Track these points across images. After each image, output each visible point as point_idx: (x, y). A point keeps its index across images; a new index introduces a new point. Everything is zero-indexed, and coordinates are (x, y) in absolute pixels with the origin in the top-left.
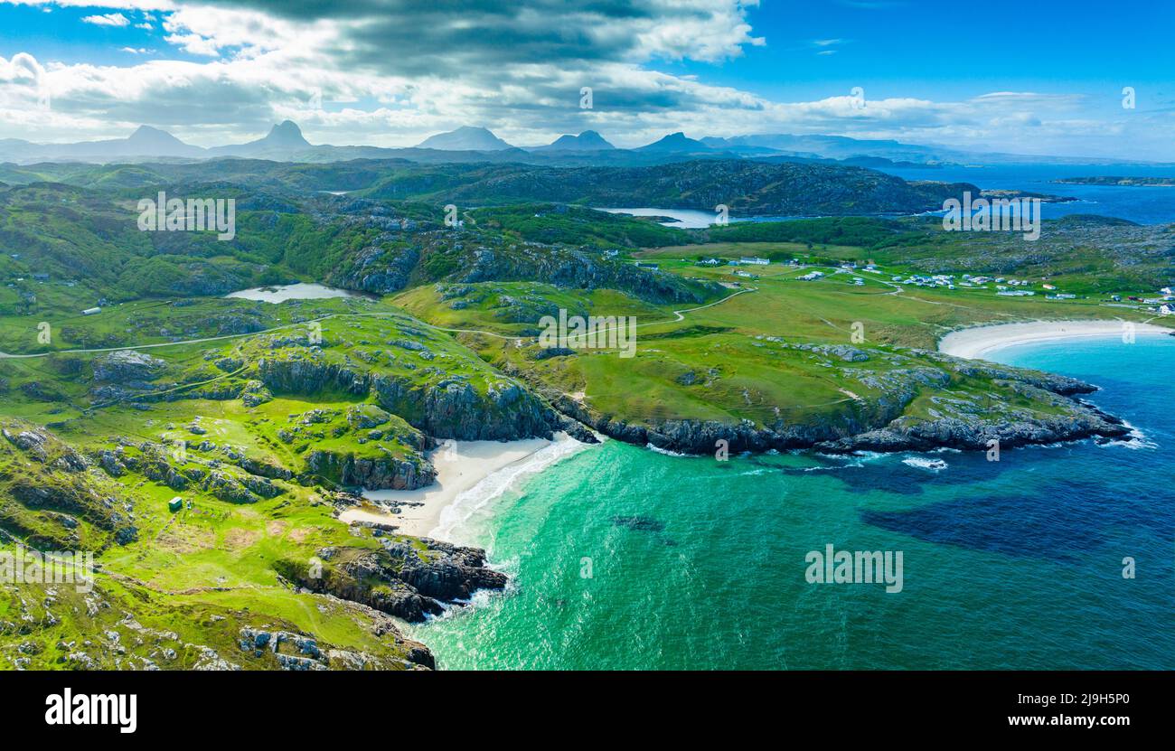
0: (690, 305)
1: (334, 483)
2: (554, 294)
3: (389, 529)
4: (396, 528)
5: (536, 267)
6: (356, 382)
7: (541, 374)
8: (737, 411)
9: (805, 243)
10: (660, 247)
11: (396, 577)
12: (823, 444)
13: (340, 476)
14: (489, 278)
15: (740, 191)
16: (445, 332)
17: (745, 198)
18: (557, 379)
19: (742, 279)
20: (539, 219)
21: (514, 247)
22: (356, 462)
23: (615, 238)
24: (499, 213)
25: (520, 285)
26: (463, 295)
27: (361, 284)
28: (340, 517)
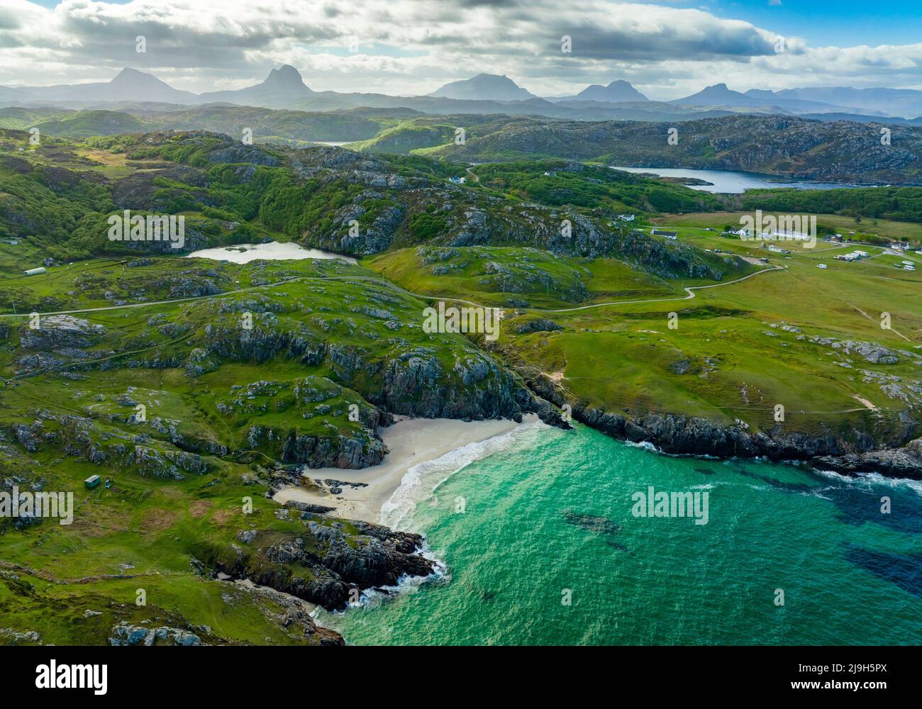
0: (704, 282)
1: (273, 461)
2: (547, 261)
3: (324, 510)
4: (333, 509)
5: (534, 232)
6: (309, 352)
7: (520, 350)
8: (731, 410)
9: (854, 216)
10: (684, 213)
11: (320, 563)
13: (280, 452)
14: (481, 241)
16: (422, 299)
17: (789, 160)
18: (537, 357)
19: (771, 255)
20: (549, 178)
21: (510, 208)
22: (297, 438)
23: (631, 202)
24: (505, 170)
25: (512, 250)
26: (446, 259)
27: (339, 244)
28: (275, 498)
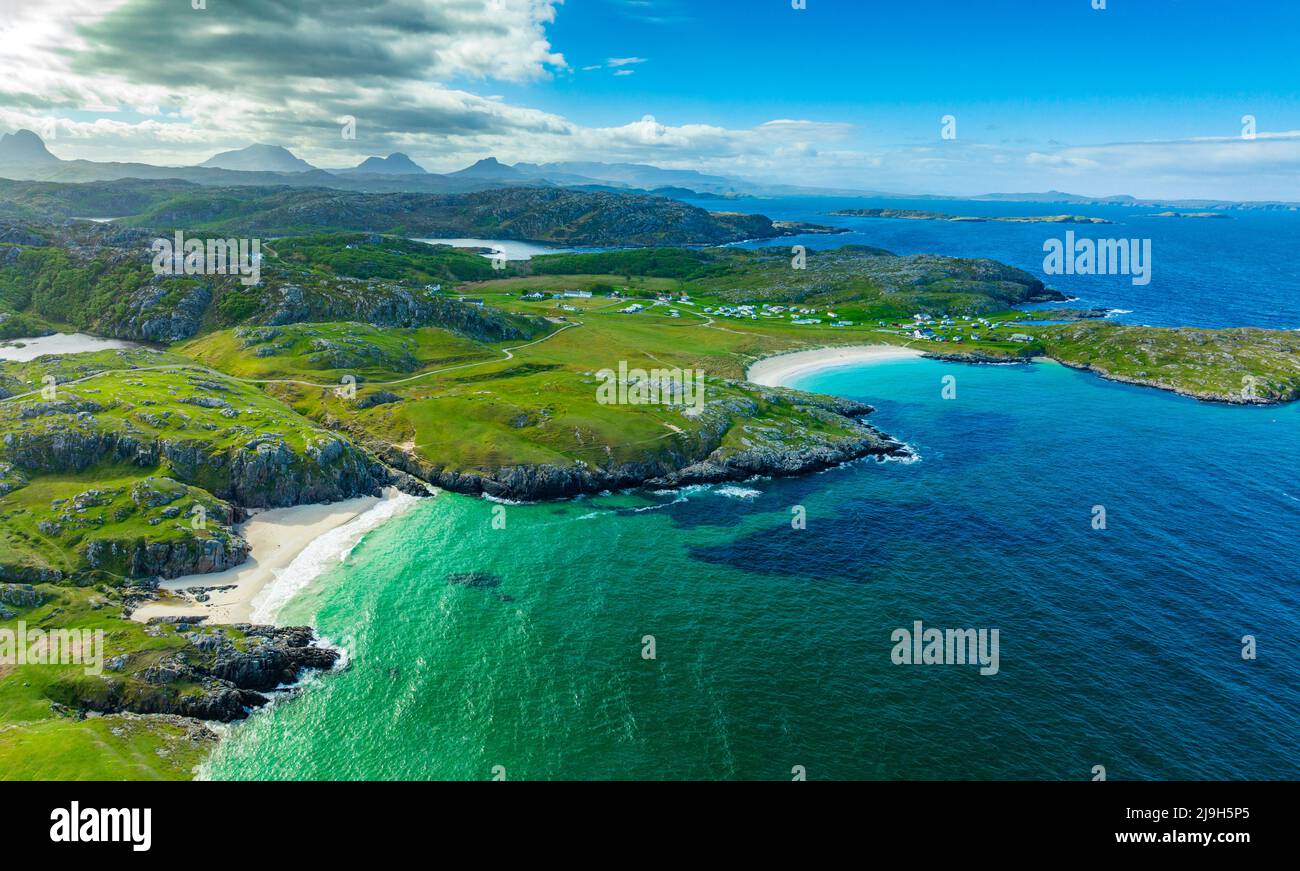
0: (519, 342)
1: (121, 578)
2: (374, 335)
3: (195, 620)
4: (205, 618)
5: (353, 306)
6: (141, 452)
7: (366, 424)
8: (570, 453)
9: (624, 275)
10: (484, 280)
11: (208, 675)
12: (652, 481)
13: (130, 567)
14: (301, 318)
15: (558, 221)
16: (251, 384)
17: (563, 228)
18: (383, 430)
19: (567, 313)
20: (351, 251)
21: (325, 282)
22: (148, 548)
23: (435, 272)
24: (304, 245)
25: (336, 326)
26: (269, 339)
27: (140, 332)
28: (133, 617)
